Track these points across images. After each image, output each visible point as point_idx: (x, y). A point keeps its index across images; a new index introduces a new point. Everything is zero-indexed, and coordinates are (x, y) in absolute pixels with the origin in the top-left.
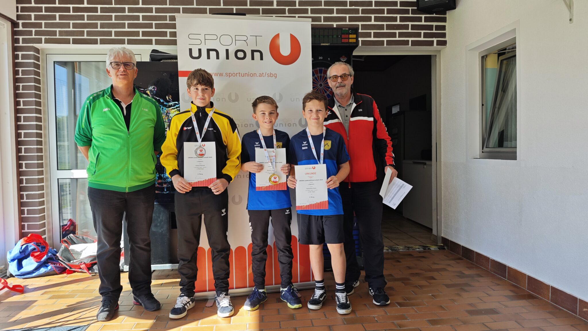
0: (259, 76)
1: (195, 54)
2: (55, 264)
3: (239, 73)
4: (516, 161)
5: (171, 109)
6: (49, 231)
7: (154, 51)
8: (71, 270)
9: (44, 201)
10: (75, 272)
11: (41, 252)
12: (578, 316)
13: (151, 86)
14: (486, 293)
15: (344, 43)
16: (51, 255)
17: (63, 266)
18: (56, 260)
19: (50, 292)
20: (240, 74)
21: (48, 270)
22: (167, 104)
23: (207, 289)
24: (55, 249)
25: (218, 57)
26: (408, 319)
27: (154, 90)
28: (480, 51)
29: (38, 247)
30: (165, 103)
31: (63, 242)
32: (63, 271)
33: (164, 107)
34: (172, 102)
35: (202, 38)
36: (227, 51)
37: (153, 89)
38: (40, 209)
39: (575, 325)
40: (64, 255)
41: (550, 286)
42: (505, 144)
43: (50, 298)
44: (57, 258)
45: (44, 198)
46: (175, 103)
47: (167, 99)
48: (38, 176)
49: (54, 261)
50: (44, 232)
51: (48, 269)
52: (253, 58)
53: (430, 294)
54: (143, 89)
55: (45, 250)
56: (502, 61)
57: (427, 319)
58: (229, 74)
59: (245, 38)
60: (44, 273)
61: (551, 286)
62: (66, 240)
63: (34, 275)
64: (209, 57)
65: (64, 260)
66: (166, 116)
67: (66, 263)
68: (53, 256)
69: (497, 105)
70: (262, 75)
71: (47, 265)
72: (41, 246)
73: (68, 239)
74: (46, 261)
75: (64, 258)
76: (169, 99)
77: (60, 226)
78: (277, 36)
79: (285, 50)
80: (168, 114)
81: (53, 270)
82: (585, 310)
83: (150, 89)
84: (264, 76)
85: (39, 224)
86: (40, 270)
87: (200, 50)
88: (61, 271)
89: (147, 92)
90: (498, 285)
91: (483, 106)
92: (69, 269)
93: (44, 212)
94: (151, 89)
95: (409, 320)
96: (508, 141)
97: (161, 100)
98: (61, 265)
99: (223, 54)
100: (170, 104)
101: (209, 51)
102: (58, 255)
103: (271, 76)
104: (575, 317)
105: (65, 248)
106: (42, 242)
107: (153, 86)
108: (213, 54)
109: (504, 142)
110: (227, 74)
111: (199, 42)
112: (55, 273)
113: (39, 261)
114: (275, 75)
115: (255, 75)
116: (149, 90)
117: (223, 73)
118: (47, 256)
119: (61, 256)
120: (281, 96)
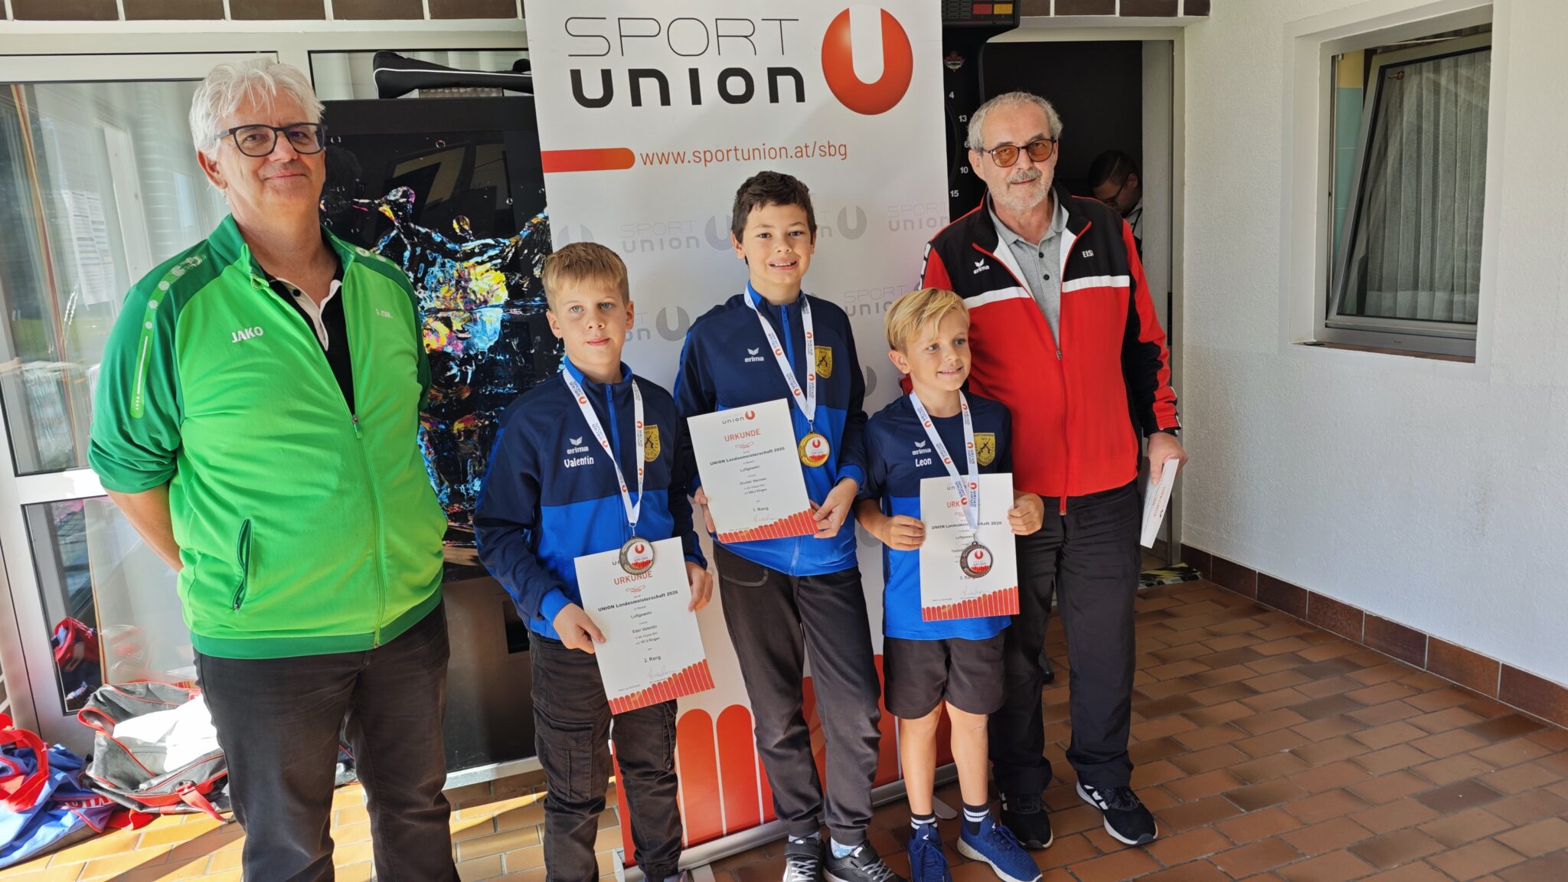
0: (794, 156)
1: (593, 89)
2: (82, 803)
3: (736, 150)
4: (1472, 365)
5: (474, 266)
7: (386, 58)
8: (146, 814)
11: (27, 774)
13: (396, 187)
16: (65, 777)
17: (110, 803)
18: (84, 789)
20: (739, 153)
21: (66, 828)
22: (457, 247)
25: (665, 100)
27: (408, 202)
29: (13, 759)
30: (449, 246)
31: (85, 718)
32: (113, 818)
33: (446, 260)
34: (472, 241)
35: (610, 29)
36: (694, 74)
37: (402, 197)
40: (113, 769)
44: (88, 783)
46: (482, 244)
47: (454, 229)
49: (79, 795)
51: (62, 825)
52: (774, 97)
54: (367, 201)
55: (39, 762)
58: (705, 152)
59: (748, 29)
60: (52, 841)
62: (94, 709)
64: (636, 100)
65: (117, 787)
66: (457, 290)
67: (126, 794)
68: (73, 779)
70: (804, 150)
71: (57, 813)
72: (16, 752)
73: (98, 703)
74: (51, 800)
75: (113, 780)
76: (462, 229)
78: (844, 17)
79: (869, 67)
80: (463, 283)
81: (83, 824)
83: (391, 198)
84: (810, 153)
86: (34, 834)
87: (606, 75)
88: (110, 821)
89: (381, 209)
90: (1419, 691)
91: (1332, 199)
92: (138, 810)
94: (398, 200)
97: (433, 235)
98: (101, 800)
99: (680, 88)
100: (469, 246)
101: (635, 75)
102: (91, 773)
103: (830, 155)
105: (108, 744)
106: (19, 738)
107: (400, 186)
108: (649, 87)
110: (696, 154)
111: (600, 46)
112: (89, 834)
113: (29, 807)
114: (842, 148)
115: (783, 151)
116: (389, 202)
117: (684, 153)
118: (50, 784)
119: (105, 777)
120: (861, 215)
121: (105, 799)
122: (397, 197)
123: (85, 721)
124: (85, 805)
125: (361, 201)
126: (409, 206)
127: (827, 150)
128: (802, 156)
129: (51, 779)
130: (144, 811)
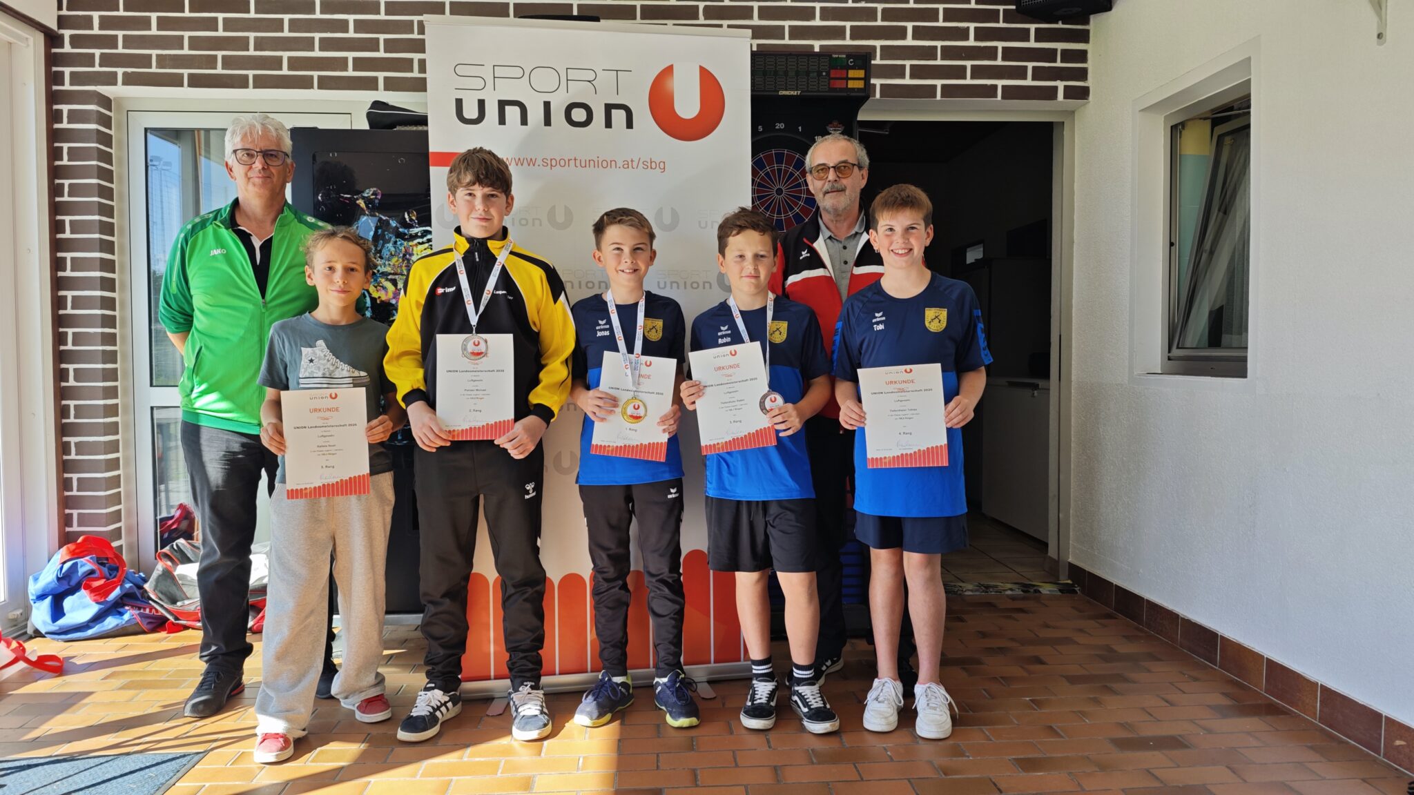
0: (623, 168)
1: (471, 112)
2: (139, 608)
3: (575, 160)
4: (1246, 379)
5: (416, 245)
6: (129, 530)
7: (376, 104)
8: (178, 624)
9: (118, 459)
10: (186, 628)
11: (108, 579)
12: (1381, 758)
13: (369, 188)
14: (1163, 699)
15: (835, 90)
16: (131, 587)
17: (159, 614)
18: (143, 600)
19: (124, 672)
20: (578, 162)
21: (124, 622)
22: (406, 231)
23: (492, 674)
24: (142, 574)
25: (524, 121)
26: (967, 754)
27: (376, 198)
28: (1168, 113)
29: (102, 567)
30: (401, 230)
31: (162, 557)
32: (159, 624)
33: (398, 240)
34: (417, 228)
35: (487, 73)
36: (547, 105)
37: (372, 195)
38: (109, 478)
39: (1371, 778)
40: (162, 587)
41: (1318, 683)
42: (1226, 339)
43: (122, 688)
44: (146, 595)
45: (118, 451)
46: (424, 231)
47: (405, 219)
48: (104, 399)
49: (139, 602)
50: (117, 534)
51: (122, 619)
52: (608, 124)
53: (1028, 699)
54: (349, 196)
55: (119, 574)
56: (1221, 138)
57: (1014, 757)
58: (551, 160)
59: (591, 76)
60: (112, 628)
61: (1321, 685)
62: (168, 553)
63: (90, 632)
64: (502, 121)
65: (160, 599)
66: (403, 261)
67: (165, 605)
68: (136, 590)
69: (1207, 245)
70: (630, 163)
71: (121, 610)
72: (107, 565)
73: (172, 550)
74: (120, 601)
75: (160, 595)
76: (411, 220)
77: (156, 521)
78: (669, 71)
79: (687, 105)
80: (408, 256)
81: (135, 622)
82: (1398, 743)
83: (365, 195)
84: (635, 166)
85: (107, 513)
86: (103, 621)
87: (481, 103)
88: (155, 625)
89: (358, 202)
90: (1196, 679)
91: (1173, 248)
92: (173, 620)
93: (119, 486)
94: (369, 196)
95: (968, 757)
96: (1232, 334)
97: (391, 222)
98: (153, 610)
99: (535, 114)
100: (414, 231)
101: (502, 104)
102: (147, 586)
103: (651, 168)
104: (1375, 760)
105: (163, 570)
106: (110, 555)
107: (372, 187)
108: (513, 113)
109: (1223, 336)
110: (545, 160)
111: (479, 83)
112: (140, 630)
113: (102, 600)
114: (662, 165)
115: (613, 163)
116: (363, 198)
117: (536, 161)
118: (121, 589)
119: (154, 590)
120: (675, 214)
121: (157, 611)
123: (161, 559)
124: (142, 611)
125: (346, 196)
126: (377, 201)
127: (649, 165)
128: (628, 167)
129: (122, 586)
130: (177, 622)
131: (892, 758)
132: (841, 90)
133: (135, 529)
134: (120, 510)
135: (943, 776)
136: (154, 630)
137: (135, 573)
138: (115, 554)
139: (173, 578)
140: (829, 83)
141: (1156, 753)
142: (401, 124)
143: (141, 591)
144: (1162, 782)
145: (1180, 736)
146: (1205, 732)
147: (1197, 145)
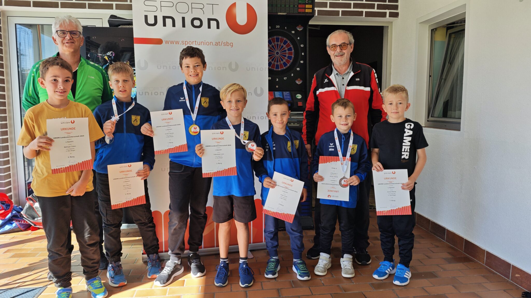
0: (215, 45)
1: (151, 21)
3: (195, 42)
4: (460, 132)
6: (15, 188)
7: (112, 16)
8: (36, 227)
9: (9, 160)
10: (38, 229)
11: (6, 210)
12: (510, 280)
13: (109, 52)
14: (425, 255)
15: (300, 13)
17: (28, 223)
18: (21, 218)
19: (13, 250)
20: (197, 43)
21: (13, 227)
23: (164, 250)
24: (20, 207)
25: (174, 25)
26: (353, 282)
28: (430, 24)
29: (3, 205)
31: (28, 200)
32: (28, 227)
35: (158, 4)
36: (183, 19)
37: (111, 54)
38: (5, 168)
39: (507, 290)
40: (29, 212)
41: (485, 250)
42: (449, 113)
43: (12, 257)
44: (22, 216)
45: (9, 157)
48: (1, 136)
49: (19, 219)
50: (10, 190)
52: (209, 27)
53: (374, 256)
55: (10, 208)
56: (450, 35)
57: (371, 283)
58: (185, 42)
59: (201, 6)
60: (9, 230)
61: (487, 251)
62: (31, 198)
64: (164, 25)
65: (28, 218)
67: (30, 220)
68: (17, 214)
69: (444, 77)
70: (218, 43)
71: (12, 222)
72: (5, 204)
74: (11, 218)
75: (28, 216)
77: (26, 184)
78: (234, 5)
79: (242, 19)
81: (17, 227)
82: (517, 275)
83: (108, 54)
84: (220, 45)
85: (5, 182)
86: (4, 227)
87: (156, 17)
88: (26, 228)
90: (438, 247)
91: (431, 78)
92: (34, 226)
93: (10, 171)
96: (452, 111)
99: (179, 22)
101: (165, 18)
102: (22, 213)
103: (227, 45)
104: (508, 281)
105: (29, 206)
106: (6, 200)
108: (169, 21)
110: (183, 42)
111: (154, 9)
112: (20, 230)
113: (3, 219)
114: (231, 44)
115: (211, 43)
117: (179, 41)
118: (11, 214)
119: (25, 214)
120: (237, 65)
121: (27, 222)
122: (109, 54)
123: (28, 201)
124: (20, 222)
127: (226, 44)
128: (217, 45)
129: (12, 213)
130: (35, 226)
131: (324, 285)
132: (303, 13)
133: (17, 188)
134: (10, 181)
135: (344, 292)
136: (26, 230)
137: (17, 206)
138: (8, 199)
139: (33, 208)
140: (298, 10)
141: (425, 280)
142: (122, 25)
143: (20, 214)
144: (428, 293)
145: (433, 272)
146: (443, 270)
147: (441, 37)
